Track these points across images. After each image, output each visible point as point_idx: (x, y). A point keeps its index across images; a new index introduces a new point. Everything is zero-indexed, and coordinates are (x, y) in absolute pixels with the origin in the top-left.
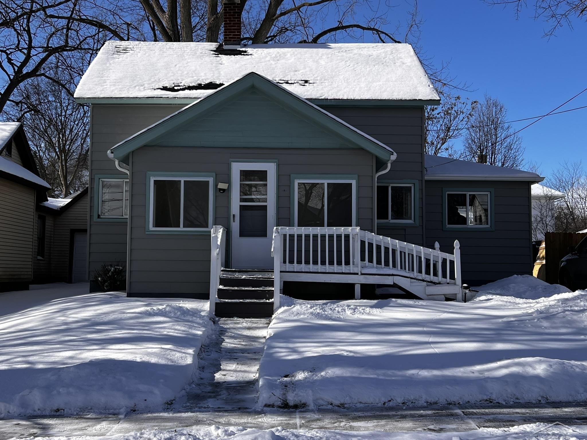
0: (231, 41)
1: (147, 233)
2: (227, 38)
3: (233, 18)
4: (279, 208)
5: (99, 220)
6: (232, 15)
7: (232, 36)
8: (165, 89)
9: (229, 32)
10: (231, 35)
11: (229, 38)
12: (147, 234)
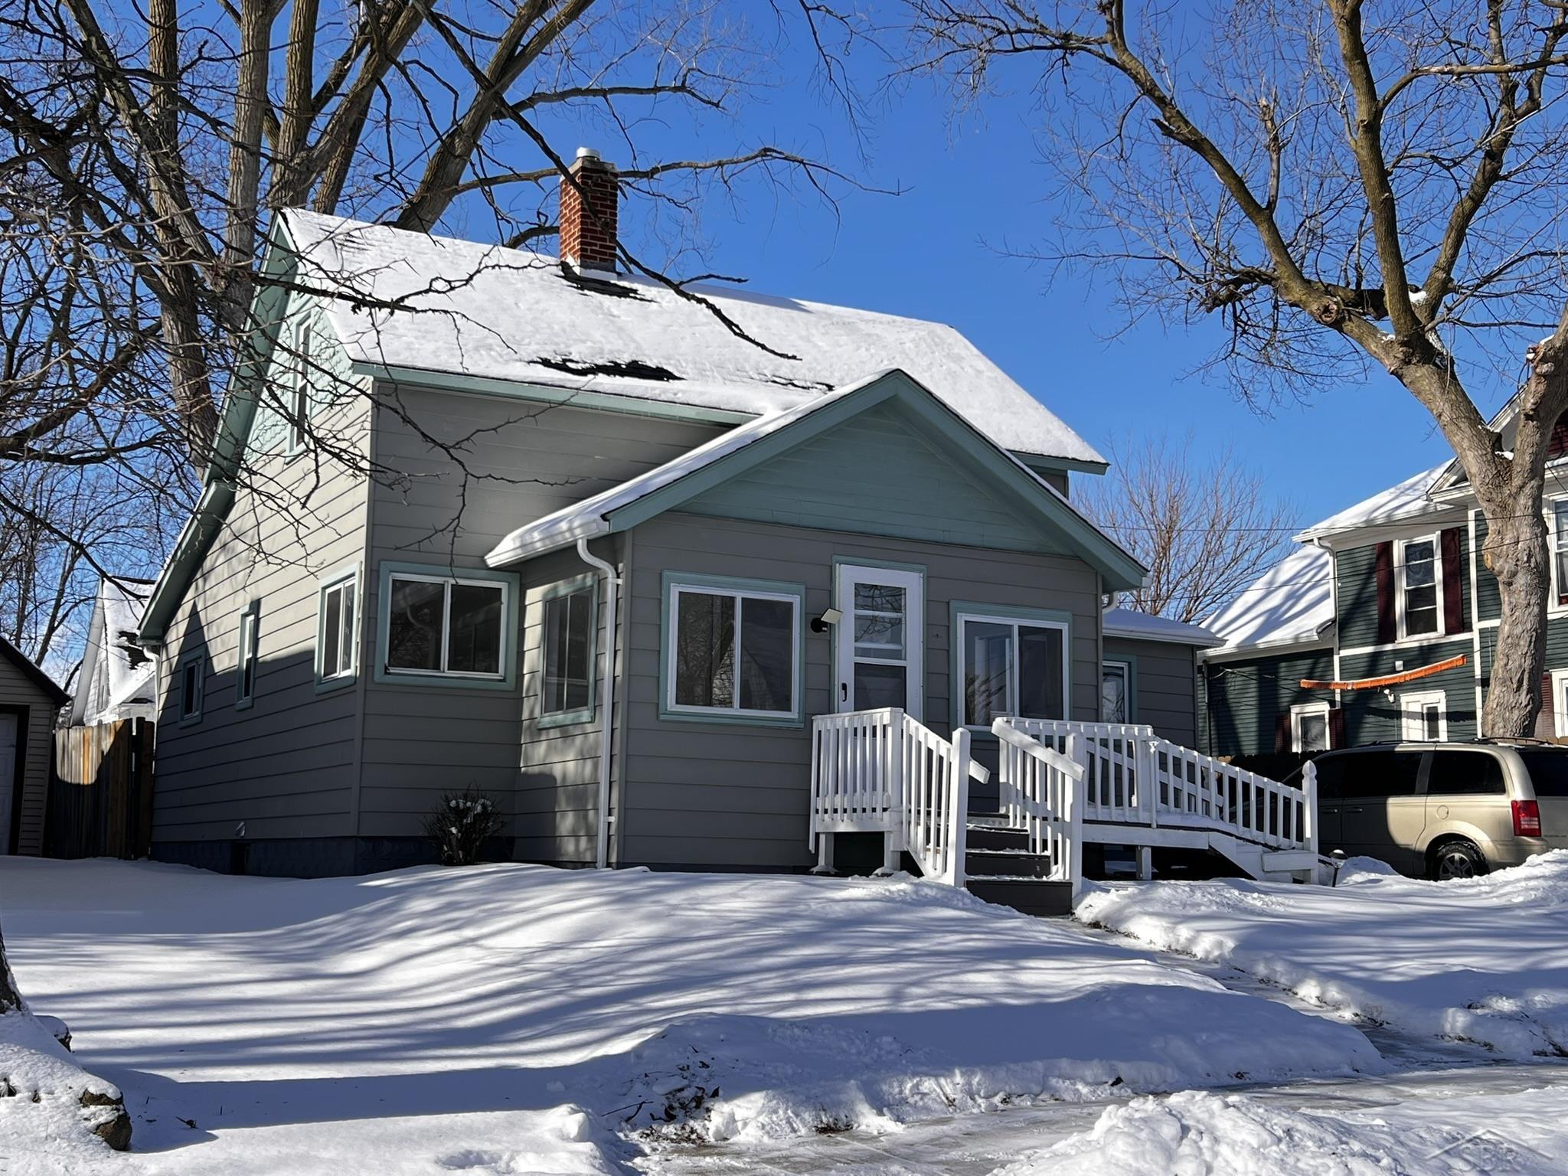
0: (595, 258)
1: (662, 717)
2: (586, 250)
3: (602, 206)
4: (928, 674)
5: (388, 679)
6: (599, 199)
7: (597, 248)
8: (546, 363)
9: (592, 238)
10: (596, 245)
11: (592, 251)
12: (663, 721)
